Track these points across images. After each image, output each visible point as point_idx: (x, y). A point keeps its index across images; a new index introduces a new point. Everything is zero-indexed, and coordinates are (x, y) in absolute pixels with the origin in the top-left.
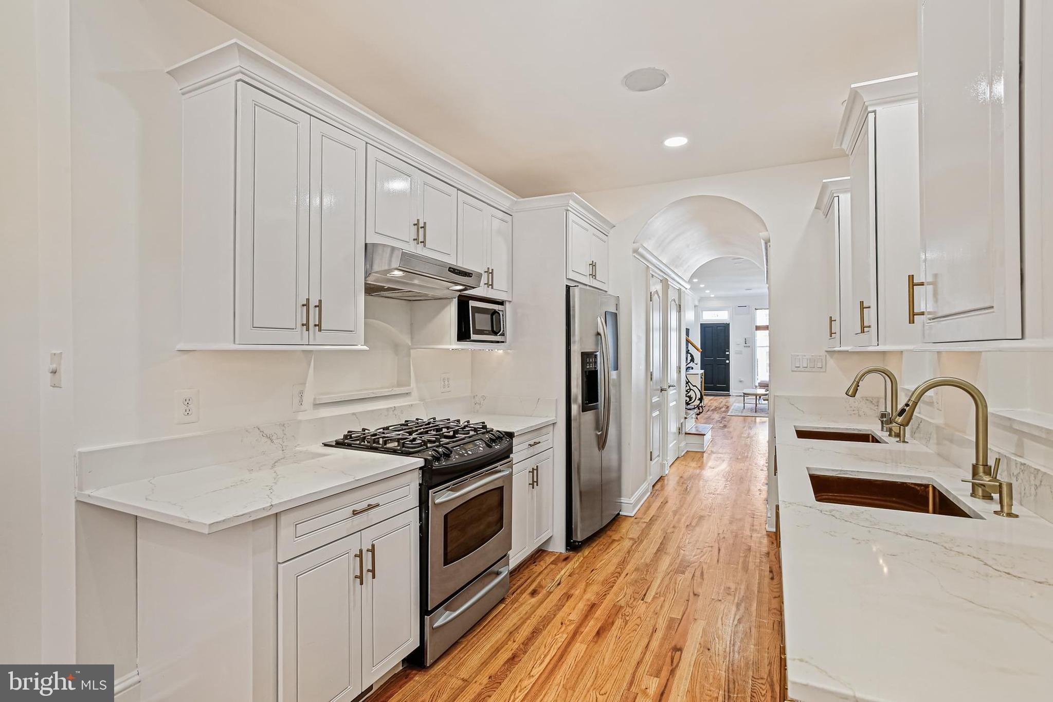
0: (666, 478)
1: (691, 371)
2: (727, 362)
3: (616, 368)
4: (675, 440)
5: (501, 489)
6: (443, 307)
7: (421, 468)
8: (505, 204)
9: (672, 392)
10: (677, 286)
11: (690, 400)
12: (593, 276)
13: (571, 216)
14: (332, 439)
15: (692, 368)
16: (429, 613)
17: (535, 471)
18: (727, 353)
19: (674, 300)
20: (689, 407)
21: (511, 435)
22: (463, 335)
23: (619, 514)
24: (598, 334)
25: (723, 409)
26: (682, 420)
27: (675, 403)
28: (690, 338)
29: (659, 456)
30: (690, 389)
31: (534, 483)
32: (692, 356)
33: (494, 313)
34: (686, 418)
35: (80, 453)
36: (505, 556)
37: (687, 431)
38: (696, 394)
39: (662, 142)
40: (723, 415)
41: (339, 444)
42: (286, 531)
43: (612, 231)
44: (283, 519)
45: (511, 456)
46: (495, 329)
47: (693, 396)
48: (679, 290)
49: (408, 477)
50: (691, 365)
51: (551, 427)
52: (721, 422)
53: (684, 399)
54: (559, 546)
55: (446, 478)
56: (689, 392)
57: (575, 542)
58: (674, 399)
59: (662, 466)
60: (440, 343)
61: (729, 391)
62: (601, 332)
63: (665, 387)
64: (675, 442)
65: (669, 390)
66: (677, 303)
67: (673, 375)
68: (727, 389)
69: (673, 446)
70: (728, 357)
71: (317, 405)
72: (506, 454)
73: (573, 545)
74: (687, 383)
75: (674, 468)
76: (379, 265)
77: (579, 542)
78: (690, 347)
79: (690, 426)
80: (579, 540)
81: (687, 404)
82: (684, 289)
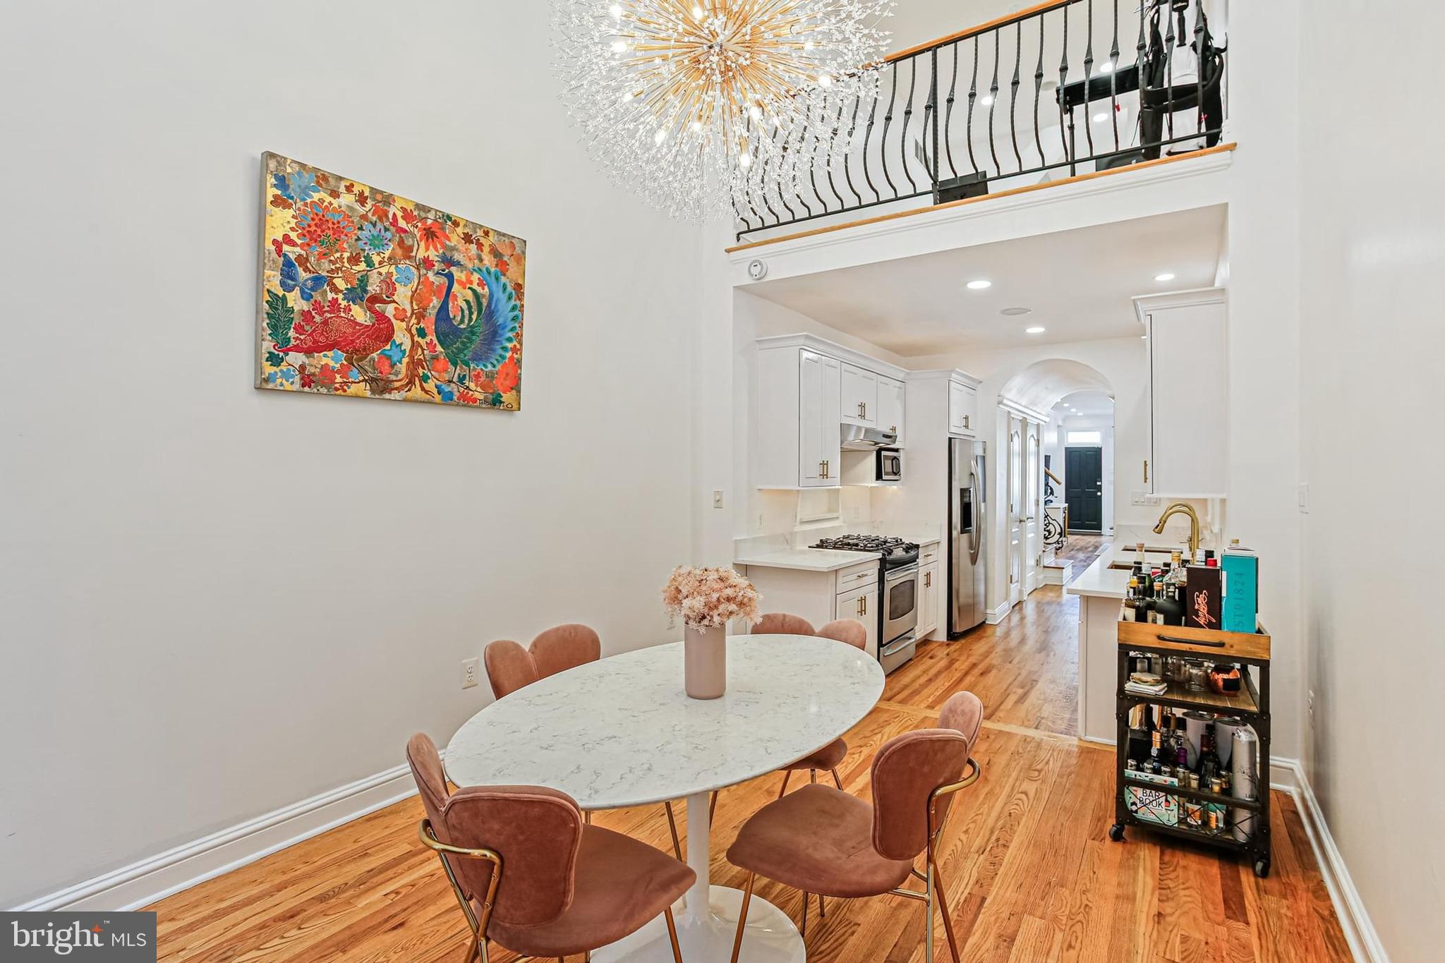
0: (1024, 603)
1: (1052, 505)
2: (1099, 494)
3: (984, 501)
4: (1032, 571)
5: (913, 581)
6: (864, 458)
7: (879, 559)
8: (901, 376)
9: (1030, 524)
10: (1036, 422)
11: (1049, 535)
12: (967, 427)
13: (952, 384)
14: (814, 544)
15: (1052, 502)
16: (883, 646)
17: (928, 575)
18: (1098, 483)
19: (1033, 436)
20: (1048, 541)
21: (917, 546)
22: (879, 477)
23: (984, 622)
24: (972, 474)
25: (1090, 549)
26: (1041, 553)
27: (1033, 535)
28: (1050, 472)
29: (1017, 582)
30: (1049, 523)
31: (928, 584)
32: (1051, 489)
33: (895, 458)
34: (1044, 551)
35: (736, 540)
36: (912, 629)
37: (1046, 565)
38: (1055, 529)
39: (1025, 331)
40: (1089, 555)
41: (818, 546)
42: (840, 580)
43: (979, 386)
44: (841, 573)
45: (917, 560)
46: (895, 471)
47: (1052, 530)
48: (1038, 425)
49: (871, 565)
50: (1051, 498)
51: (936, 545)
52: (1085, 562)
53: (1043, 533)
54: (942, 636)
55: (893, 566)
56: (1048, 526)
57: (954, 633)
58: (1033, 533)
59: (1021, 592)
60: (862, 483)
61: (1101, 529)
62: (974, 472)
63: (1025, 519)
64: (1033, 573)
65: (1027, 522)
66: (1036, 438)
67: (1031, 509)
68: (1098, 526)
69: (1032, 578)
70: (1100, 488)
71: (802, 523)
72: (914, 559)
73: (952, 636)
74: (1046, 517)
75: (1031, 596)
76: (851, 437)
77: (957, 633)
78: (1051, 481)
79: (1050, 560)
80: (957, 631)
81: (1046, 538)
82: (1043, 423)
